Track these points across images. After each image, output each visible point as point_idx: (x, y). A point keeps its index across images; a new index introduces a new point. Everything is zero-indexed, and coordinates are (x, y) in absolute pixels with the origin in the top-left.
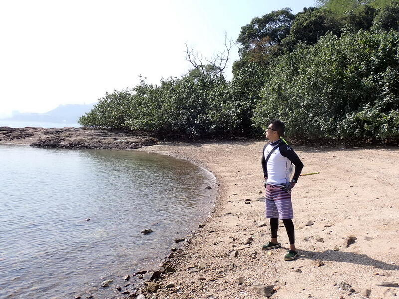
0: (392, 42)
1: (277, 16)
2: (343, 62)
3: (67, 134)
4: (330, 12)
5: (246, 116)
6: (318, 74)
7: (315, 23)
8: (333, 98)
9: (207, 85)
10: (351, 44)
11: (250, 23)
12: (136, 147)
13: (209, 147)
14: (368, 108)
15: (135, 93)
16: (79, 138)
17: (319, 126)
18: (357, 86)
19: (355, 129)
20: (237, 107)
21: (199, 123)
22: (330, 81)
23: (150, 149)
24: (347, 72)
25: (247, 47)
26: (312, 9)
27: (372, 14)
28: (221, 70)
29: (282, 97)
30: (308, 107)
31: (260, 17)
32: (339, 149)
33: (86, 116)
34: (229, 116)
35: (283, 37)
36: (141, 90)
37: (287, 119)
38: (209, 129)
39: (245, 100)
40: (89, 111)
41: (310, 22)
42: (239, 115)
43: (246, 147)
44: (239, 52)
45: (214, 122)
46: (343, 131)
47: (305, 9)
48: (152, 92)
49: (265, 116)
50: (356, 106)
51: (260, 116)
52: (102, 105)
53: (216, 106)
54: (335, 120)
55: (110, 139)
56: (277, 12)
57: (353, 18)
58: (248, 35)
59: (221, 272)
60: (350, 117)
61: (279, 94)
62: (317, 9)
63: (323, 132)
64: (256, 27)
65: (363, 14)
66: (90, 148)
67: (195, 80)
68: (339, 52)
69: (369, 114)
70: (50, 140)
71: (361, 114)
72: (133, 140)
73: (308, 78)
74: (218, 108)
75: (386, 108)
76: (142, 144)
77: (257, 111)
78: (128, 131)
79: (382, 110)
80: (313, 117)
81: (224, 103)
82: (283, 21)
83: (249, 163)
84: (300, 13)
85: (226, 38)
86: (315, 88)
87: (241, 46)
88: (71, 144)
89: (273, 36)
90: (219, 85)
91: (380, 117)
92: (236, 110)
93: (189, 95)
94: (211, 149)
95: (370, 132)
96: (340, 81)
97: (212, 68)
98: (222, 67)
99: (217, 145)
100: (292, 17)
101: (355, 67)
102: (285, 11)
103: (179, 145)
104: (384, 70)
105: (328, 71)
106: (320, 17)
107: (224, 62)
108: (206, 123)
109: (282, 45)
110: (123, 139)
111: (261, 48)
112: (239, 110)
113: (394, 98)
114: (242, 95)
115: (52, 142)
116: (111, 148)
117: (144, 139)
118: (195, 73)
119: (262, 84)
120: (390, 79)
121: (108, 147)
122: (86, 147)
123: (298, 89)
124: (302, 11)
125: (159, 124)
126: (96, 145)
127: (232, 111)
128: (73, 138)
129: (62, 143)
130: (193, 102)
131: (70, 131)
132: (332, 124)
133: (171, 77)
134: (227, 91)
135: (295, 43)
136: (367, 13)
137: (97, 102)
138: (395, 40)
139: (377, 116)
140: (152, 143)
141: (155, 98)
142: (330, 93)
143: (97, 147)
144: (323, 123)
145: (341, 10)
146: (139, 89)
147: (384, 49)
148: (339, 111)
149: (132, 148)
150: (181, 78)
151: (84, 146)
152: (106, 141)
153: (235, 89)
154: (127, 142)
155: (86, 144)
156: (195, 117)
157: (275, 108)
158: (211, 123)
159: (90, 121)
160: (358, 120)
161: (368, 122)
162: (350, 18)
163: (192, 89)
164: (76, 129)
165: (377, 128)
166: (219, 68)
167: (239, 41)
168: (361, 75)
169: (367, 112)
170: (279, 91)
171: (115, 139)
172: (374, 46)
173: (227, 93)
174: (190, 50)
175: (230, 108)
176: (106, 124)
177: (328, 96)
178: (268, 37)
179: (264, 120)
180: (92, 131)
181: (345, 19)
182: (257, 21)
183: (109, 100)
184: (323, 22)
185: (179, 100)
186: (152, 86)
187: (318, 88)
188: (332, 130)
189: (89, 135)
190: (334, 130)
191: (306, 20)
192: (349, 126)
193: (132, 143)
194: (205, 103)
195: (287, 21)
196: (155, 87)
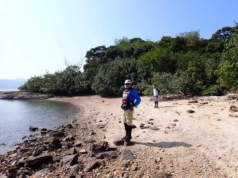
3: (15, 94)
4: (119, 48)
5: (89, 86)
7: (114, 52)
9: (75, 75)
11: (90, 50)
12: (47, 98)
13: (76, 98)
25: (89, 59)
28: (79, 69)
29: (101, 80)
31: (94, 48)
35: (103, 56)
39: (89, 81)
40: (23, 84)
43: (89, 97)
44: (86, 61)
49: (96, 87)
56: (100, 47)
58: (89, 54)
62: (115, 47)
64: (93, 51)
67: (69, 72)
70: (9, 97)
74: (79, 84)
77: (93, 85)
80: (111, 87)
81: (81, 81)
82: (103, 50)
88: (19, 98)
90: (79, 74)
93: (67, 78)
100: (106, 49)
102: (103, 46)
107: (80, 65)
109: (102, 59)
110: (40, 95)
111: (94, 60)
112: (86, 84)
114: (87, 79)
116: (36, 99)
117: (49, 96)
118: (69, 69)
119: (95, 75)
124: (110, 47)
125: (56, 89)
129: (15, 98)
130: (69, 81)
135: (107, 58)
136: (131, 50)
137: (27, 81)
140: (53, 97)
141: (53, 79)
143: (30, 99)
145: (123, 47)
146: (46, 76)
149: (45, 99)
150: (63, 71)
152: (34, 96)
153: (85, 77)
154: (43, 97)
155: (25, 98)
156: (70, 87)
158: (76, 89)
159: (24, 88)
162: (126, 51)
167: (86, 57)
171: (37, 96)
173: (82, 78)
174: (66, 60)
175: (83, 84)
176: (32, 90)
177: (116, 80)
178: (97, 56)
183: (32, 80)
184: (117, 52)
185: (64, 80)
189: (25, 94)
193: (45, 97)
196: (52, 75)
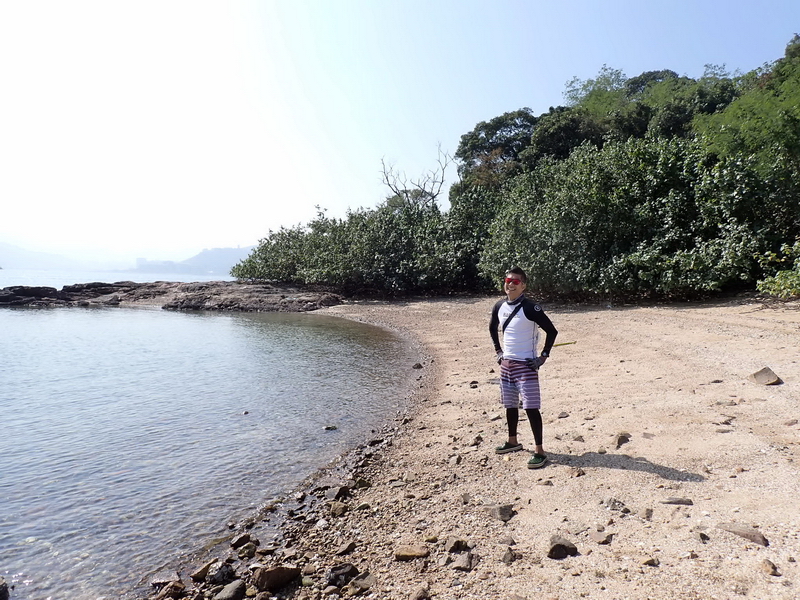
0: (676, 154)
1: (512, 119)
2: (607, 183)
3: (214, 291)
4: (587, 113)
5: (469, 261)
6: (571, 200)
7: (565, 129)
8: (593, 234)
9: (414, 218)
10: (619, 158)
11: (473, 130)
12: (313, 308)
13: (417, 307)
14: (644, 248)
15: (310, 230)
16: (231, 296)
17: (574, 275)
18: (628, 217)
19: (626, 279)
20: (456, 250)
21: (402, 273)
22: (589, 210)
23: (333, 310)
24: (614, 198)
25: (470, 164)
26: (562, 109)
27: (646, 115)
28: (433, 197)
29: (519, 234)
30: (557, 248)
31: (488, 121)
32: (604, 308)
33: (242, 264)
34: (446, 262)
35: (521, 148)
36: (319, 227)
37: (529, 265)
38: (416, 280)
39: (468, 239)
40: (245, 258)
41: (559, 127)
42: (459, 261)
43: (470, 306)
44: (459, 171)
45: (424, 271)
46: (609, 281)
47: (551, 109)
48: (334, 230)
49: (497, 261)
50: (627, 247)
51: (490, 262)
52: (264, 248)
53: (426, 248)
54: (597, 266)
55: (275, 298)
56: (512, 114)
57: (619, 121)
58: (470, 146)
59: (437, 486)
60: (619, 261)
61: (517, 230)
62: (568, 109)
63: (580, 284)
64: (483, 135)
65: (634, 115)
66: (246, 310)
67: (397, 212)
68: (601, 170)
69: (646, 257)
70: (190, 300)
71: (633, 258)
72: (308, 299)
73: (559, 207)
74: (430, 251)
75: (670, 248)
76: (321, 304)
77: (485, 255)
78: (300, 285)
79: (664, 251)
80: (565, 262)
81: (438, 243)
82: (521, 126)
83: (475, 329)
84: (545, 115)
85: (440, 151)
86: (568, 221)
87: (460, 162)
88: (220, 306)
89: (506, 147)
90: (430, 217)
91: (662, 261)
92: (456, 253)
93: (387, 233)
94: (419, 309)
95: (647, 282)
96: (604, 211)
97: (420, 194)
98: (435, 192)
99: (428, 304)
100: (534, 121)
101: (624, 190)
102: (522, 112)
103: (374, 304)
104: (665, 195)
105: (586, 196)
106: (573, 120)
107: (437, 185)
108: (413, 273)
109: (520, 161)
110: (295, 296)
111: (489, 165)
112: (459, 254)
113: (680, 234)
114: (463, 232)
115: (193, 302)
116: (277, 310)
117: (324, 297)
118: (396, 201)
119: (492, 215)
120: (674, 206)
121: (273, 309)
122: (242, 309)
123: (543, 222)
124: (547, 111)
125: (346, 275)
126: (255, 306)
127: (450, 254)
128: (223, 297)
129: (207, 304)
130: (394, 242)
131: (219, 286)
132: (592, 271)
133: (362, 208)
134: (442, 227)
135: (538, 156)
136: (639, 114)
137: (256, 245)
138: (680, 151)
139: (658, 259)
140: (335, 302)
141: (339, 237)
142: (589, 228)
143: (257, 309)
144: (580, 271)
145: (602, 108)
146: (316, 226)
147: (665, 164)
148: (601, 253)
149: (307, 309)
150: (376, 209)
151: (238, 307)
152: (271, 300)
153: (454, 224)
154: (300, 302)
155: (241, 305)
156: (396, 264)
157: (511, 249)
158: (420, 273)
159: (247, 271)
160: (629, 266)
161: (645, 269)
162: (616, 122)
163: (391, 226)
164: (228, 284)
165: (657, 277)
166: (430, 194)
167: (458, 155)
168: (633, 201)
169: (642, 254)
170: (516, 226)
171: (283, 297)
172: (652, 160)
173: (442, 230)
174: (388, 169)
175: (447, 251)
176: (269, 275)
177: (587, 233)
178: (499, 149)
179: (496, 267)
180: (251, 286)
181: (609, 122)
182: (483, 126)
183: (274, 242)
184: (577, 127)
185: (374, 240)
186: (334, 221)
187: (572, 220)
188: (593, 281)
189: (245, 291)
190: (596, 280)
191: (554, 124)
192: (618, 274)
193: (307, 302)
194: (410, 244)
195: (525, 127)
196: (338, 222)
